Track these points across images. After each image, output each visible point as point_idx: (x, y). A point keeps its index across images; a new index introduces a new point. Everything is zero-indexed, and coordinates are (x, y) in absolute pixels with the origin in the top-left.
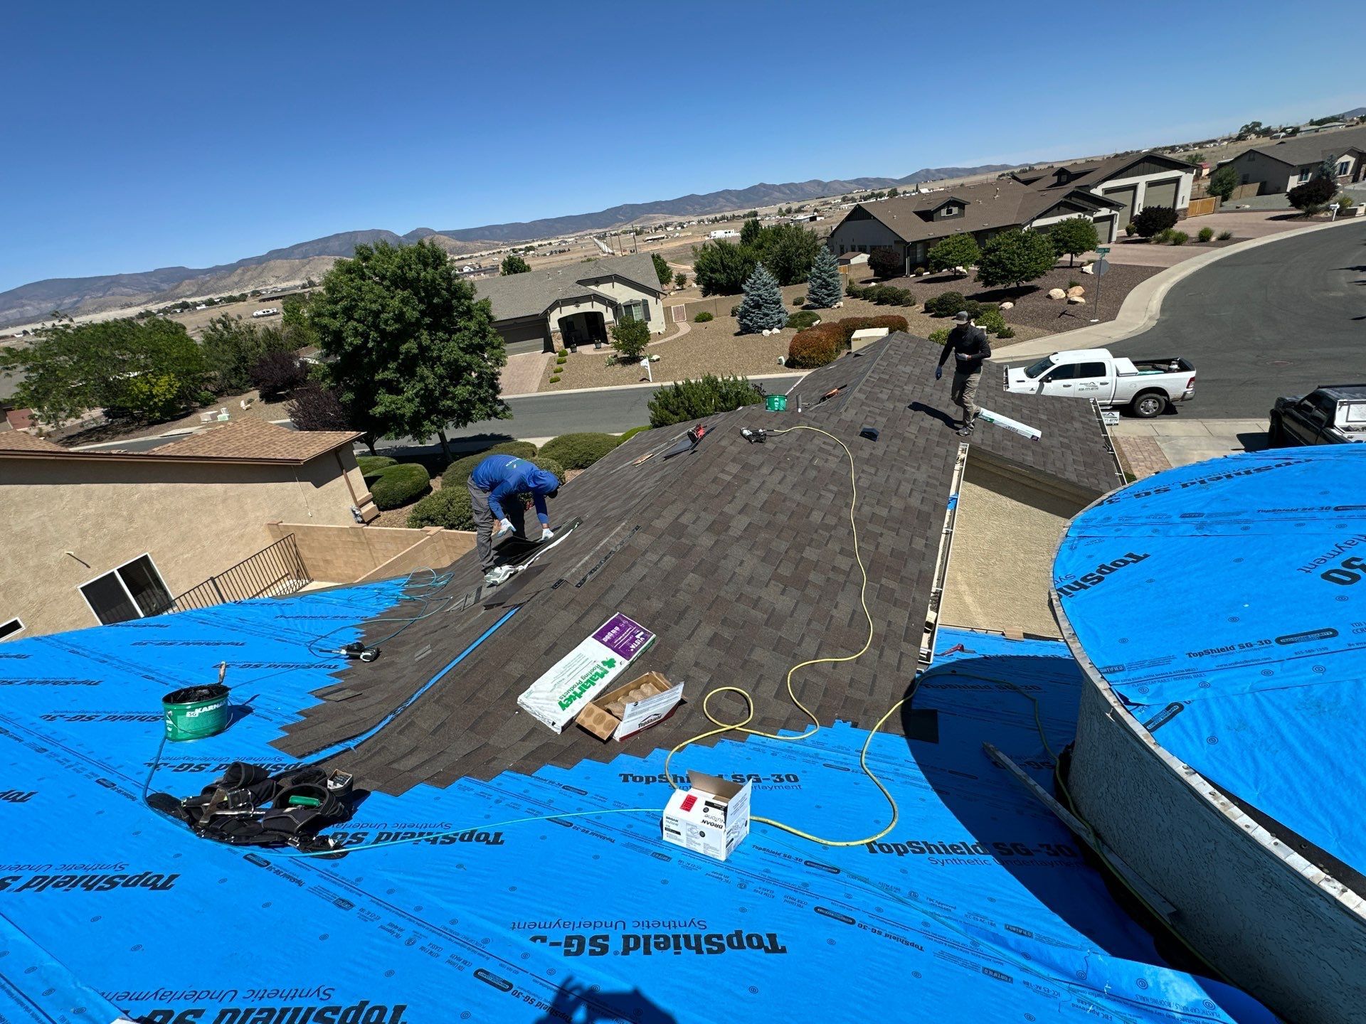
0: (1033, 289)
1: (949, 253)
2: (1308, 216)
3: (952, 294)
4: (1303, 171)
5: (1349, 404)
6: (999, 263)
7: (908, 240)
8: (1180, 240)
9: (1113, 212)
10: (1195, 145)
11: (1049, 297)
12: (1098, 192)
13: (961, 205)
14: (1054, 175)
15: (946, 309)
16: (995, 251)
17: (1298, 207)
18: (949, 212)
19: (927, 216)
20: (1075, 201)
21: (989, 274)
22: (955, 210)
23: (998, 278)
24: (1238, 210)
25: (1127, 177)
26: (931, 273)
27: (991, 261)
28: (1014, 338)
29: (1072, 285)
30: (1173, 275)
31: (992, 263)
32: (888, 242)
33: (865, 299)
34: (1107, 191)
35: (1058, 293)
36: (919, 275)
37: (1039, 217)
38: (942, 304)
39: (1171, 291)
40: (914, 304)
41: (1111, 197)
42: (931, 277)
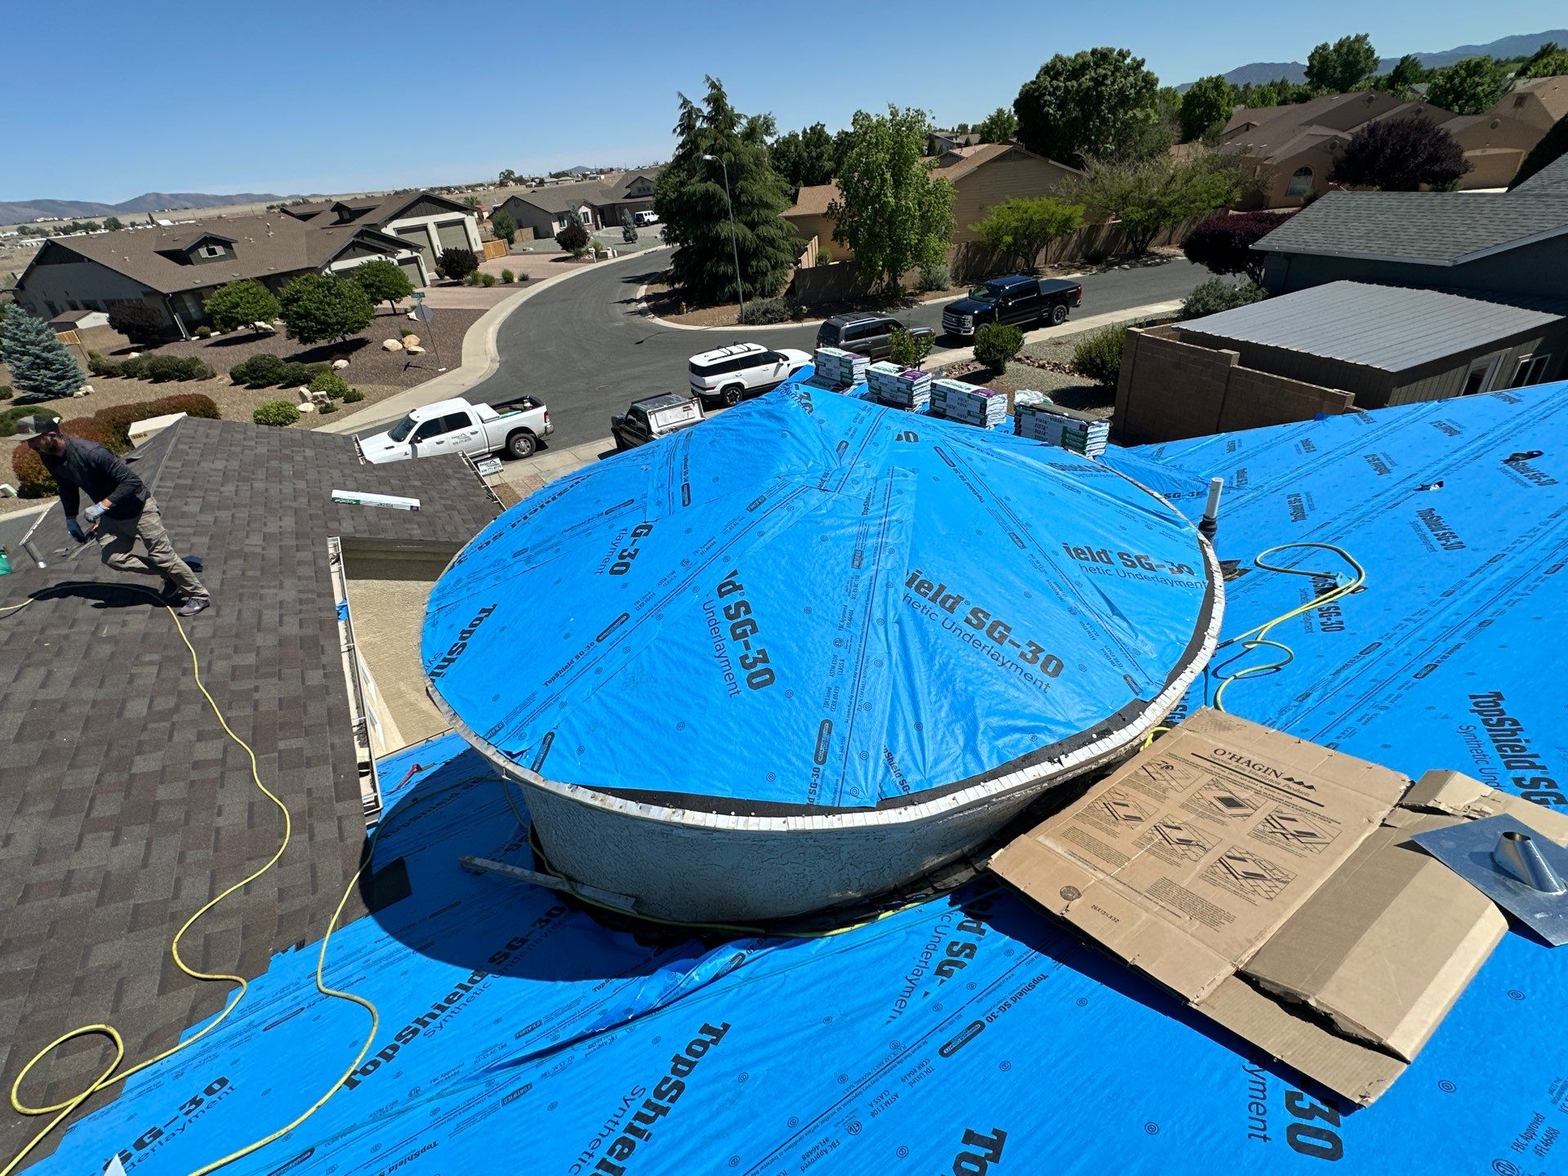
0: (361, 343)
1: (237, 305)
2: (577, 257)
3: (263, 357)
4: (560, 218)
5: (654, 412)
6: (306, 315)
7: (165, 291)
8: (488, 282)
9: (415, 254)
10: (468, 187)
11: (385, 349)
12: (389, 230)
13: (227, 244)
14: (333, 210)
15: (263, 377)
16: (297, 300)
17: (568, 251)
18: (212, 252)
19: (181, 257)
20: (367, 240)
21: (302, 329)
22: (220, 250)
23: (315, 332)
24: (525, 252)
25: (413, 216)
26: (223, 333)
27: (297, 313)
28: (365, 400)
29: (405, 334)
30: (496, 317)
31: (300, 317)
32: (135, 295)
33: (130, 377)
34: (400, 231)
35: (392, 344)
36: (204, 336)
37: (336, 259)
38: (255, 371)
39: (500, 332)
40: (214, 376)
41: (406, 237)
42: (223, 337)
